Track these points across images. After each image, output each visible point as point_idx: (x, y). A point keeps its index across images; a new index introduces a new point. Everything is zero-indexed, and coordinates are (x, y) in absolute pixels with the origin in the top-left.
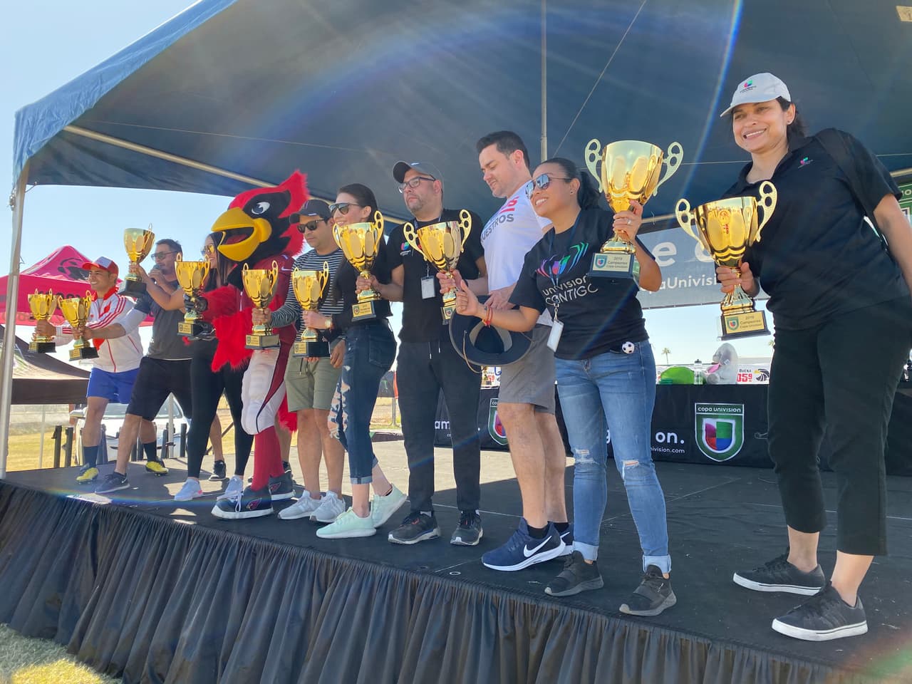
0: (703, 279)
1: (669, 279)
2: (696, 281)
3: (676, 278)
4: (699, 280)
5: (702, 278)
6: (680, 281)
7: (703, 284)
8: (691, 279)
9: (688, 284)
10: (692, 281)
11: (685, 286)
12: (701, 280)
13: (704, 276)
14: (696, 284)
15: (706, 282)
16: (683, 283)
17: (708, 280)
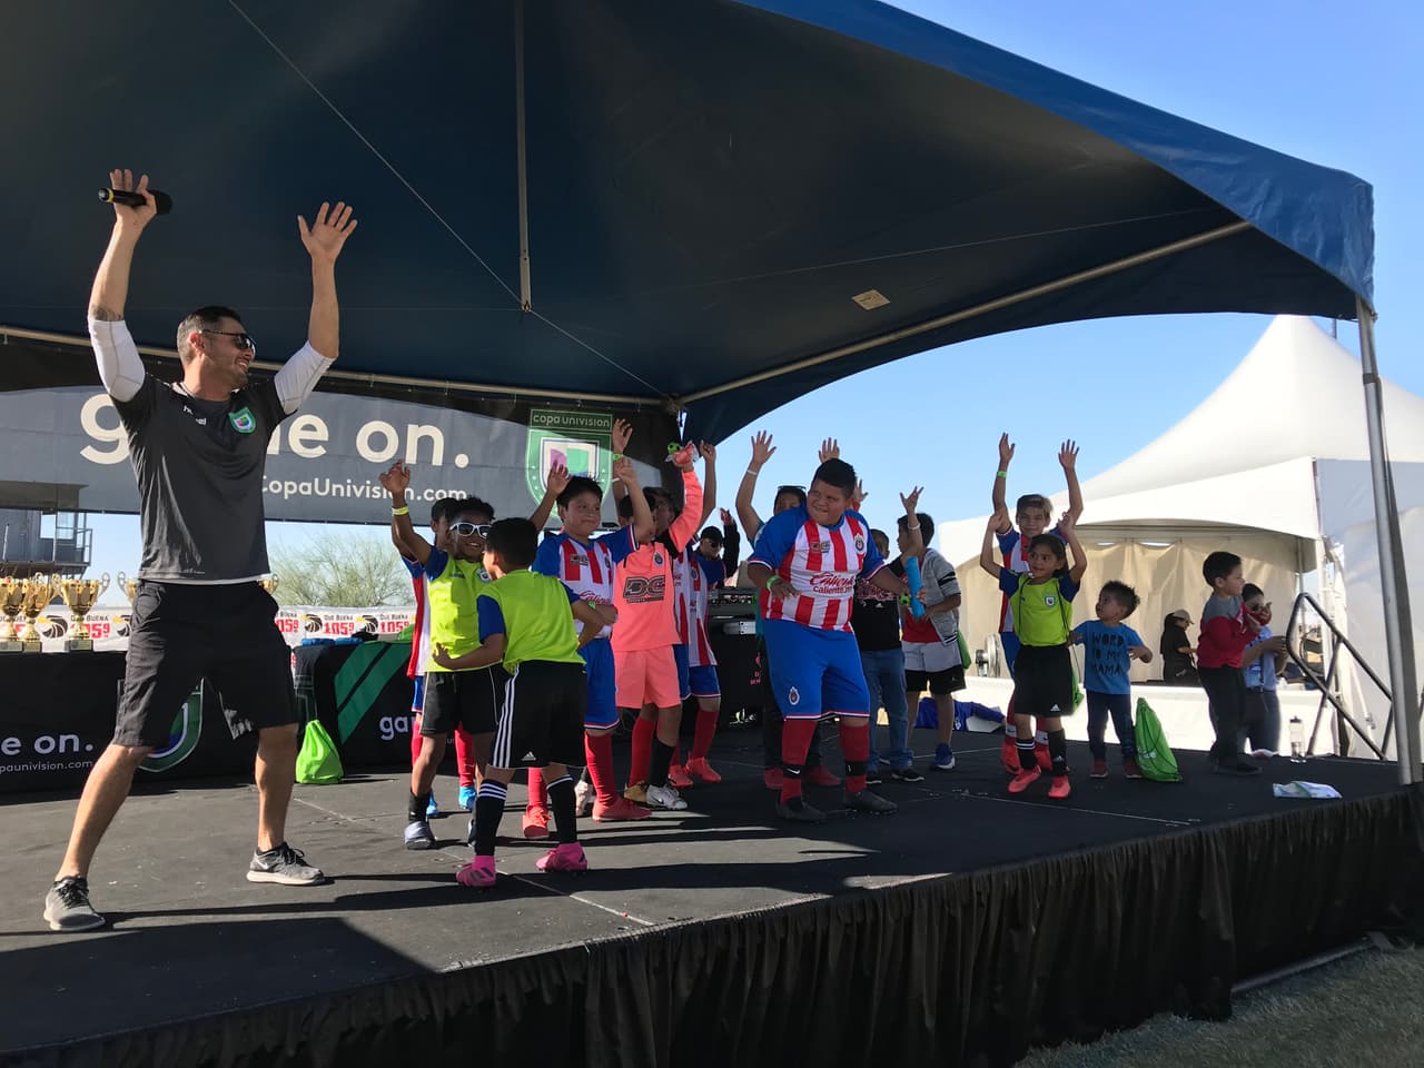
0: (368, 488)
1: (317, 480)
2: (358, 489)
3: (328, 481)
4: (362, 487)
5: (366, 485)
6: (334, 486)
7: (368, 496)
8: (351, 484)
9: (345, 491)
10: (352, 488)
11: (342, 494)
12: (365, 489)
13: (368, 482)
14: (358, 494)
15: (372, 493)
16: (338, 490)
17: (374, 490)
